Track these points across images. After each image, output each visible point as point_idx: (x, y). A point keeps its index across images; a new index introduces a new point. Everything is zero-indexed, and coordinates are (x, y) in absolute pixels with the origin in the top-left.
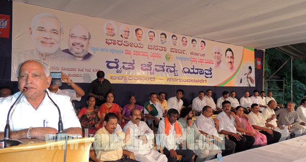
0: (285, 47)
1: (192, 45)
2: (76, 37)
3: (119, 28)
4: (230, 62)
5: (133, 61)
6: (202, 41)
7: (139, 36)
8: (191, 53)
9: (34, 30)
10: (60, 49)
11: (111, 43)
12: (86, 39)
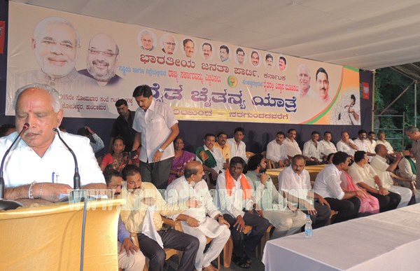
0: (406, 66)
1: (265, 64)
2: (98, 52)
3: (160, 39)
4: (324, 89)
5: (180, 86)
6: (281, 58)
7: (189, 50)
8: (265, 75)
9: (38, 42)
10: (74, 69)
11: (148, 61)
12: (112, 55)
